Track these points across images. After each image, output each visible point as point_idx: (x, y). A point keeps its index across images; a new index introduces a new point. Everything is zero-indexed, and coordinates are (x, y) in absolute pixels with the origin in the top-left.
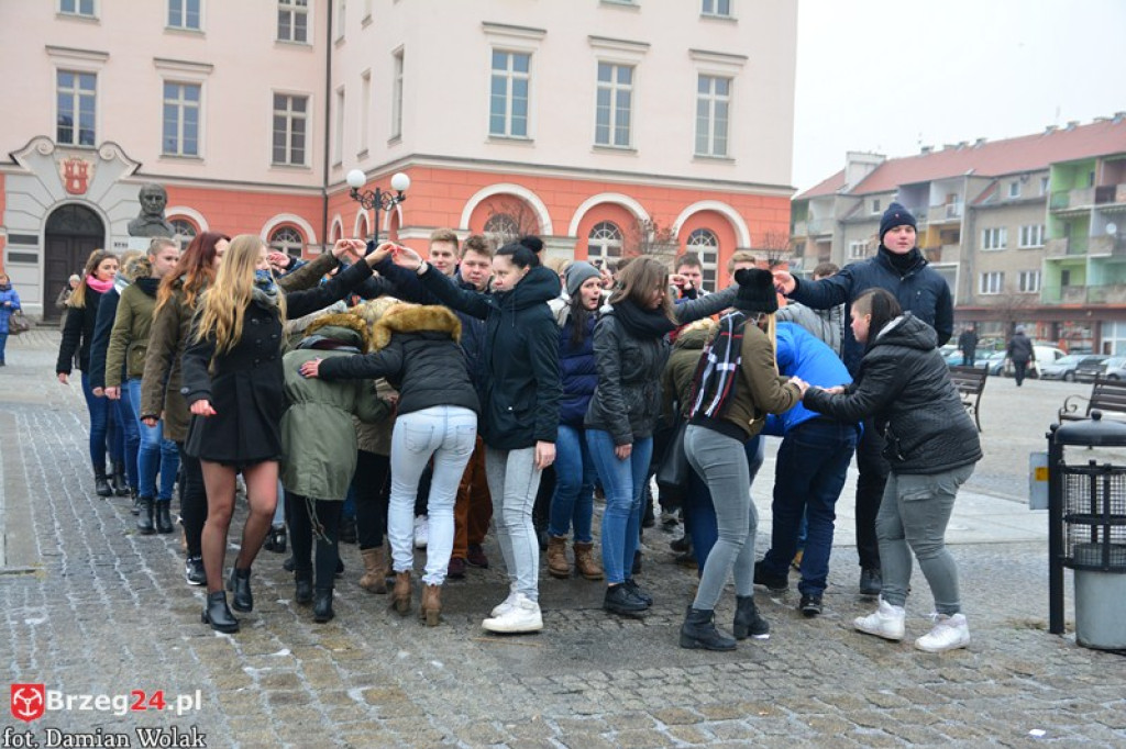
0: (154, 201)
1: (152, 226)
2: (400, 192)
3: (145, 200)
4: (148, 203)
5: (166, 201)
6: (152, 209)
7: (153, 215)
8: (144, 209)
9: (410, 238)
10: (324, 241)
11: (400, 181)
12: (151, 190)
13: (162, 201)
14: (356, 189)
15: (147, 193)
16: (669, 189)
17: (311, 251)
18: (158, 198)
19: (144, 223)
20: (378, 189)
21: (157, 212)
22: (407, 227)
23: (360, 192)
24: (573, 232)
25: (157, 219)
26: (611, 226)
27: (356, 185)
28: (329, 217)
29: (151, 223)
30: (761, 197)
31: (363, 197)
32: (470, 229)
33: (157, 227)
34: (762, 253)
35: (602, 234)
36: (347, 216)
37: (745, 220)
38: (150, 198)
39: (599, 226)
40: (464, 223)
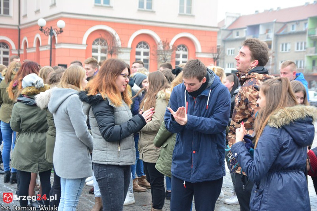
2: (61, 29)
9: (61, 48)
10: (19, 48)
11: (61, 24)
14: (42, 27)
16: (169, 28)
17: (13, 52)
20: (51, 27)
22: (59, 43)
23: (44, 28)
24: (129, 45)
26: (145, 43)
27: (42, 25)
30: (206, 32)
32: (87, 44)
34: (211, 54)
35: (141, 46)
36: (31, 38)
37: (199, 40)
39: (140, 43)
40: (84, 41)
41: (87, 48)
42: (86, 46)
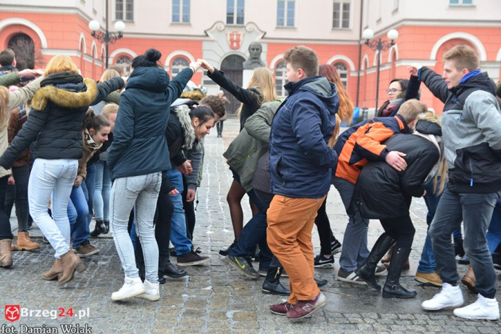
0: (255, 51)
1: (255, 64)
2: (392, 41)
3: (251, 51)
4: (253, 52)
5: (261, 51)
6: (255, 55)
7: (255, 58)
8: (251, 56)
9: (401, 66)
10: (359, 69)
11: (393, 34)
12: (254, 46)
13: (259, 51)
14: (368, 40)
15: (252, 47)
17: (352, 75)
18: (257, 49)
19: (250, 62)
20: (380, 40)
21: (257, 57)
22: (400, 60)
23: (370, 42)
24: (499, 58)
25: (256, 60)
27: (368, 38)
28: (362, 56)
29: (254, 62)
31: (371, 44)
32: (436, 59)
33: (257, 64)
36: (371, 55)
38: (253, 49)
40: (433, 56)
41: (436, 64)
42: (436, 62)
